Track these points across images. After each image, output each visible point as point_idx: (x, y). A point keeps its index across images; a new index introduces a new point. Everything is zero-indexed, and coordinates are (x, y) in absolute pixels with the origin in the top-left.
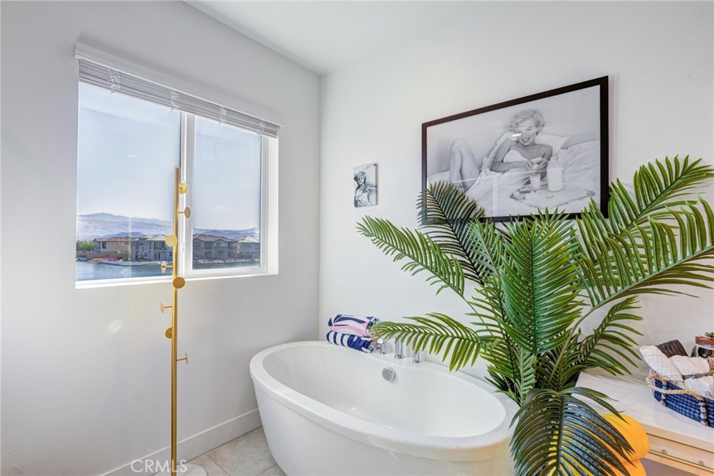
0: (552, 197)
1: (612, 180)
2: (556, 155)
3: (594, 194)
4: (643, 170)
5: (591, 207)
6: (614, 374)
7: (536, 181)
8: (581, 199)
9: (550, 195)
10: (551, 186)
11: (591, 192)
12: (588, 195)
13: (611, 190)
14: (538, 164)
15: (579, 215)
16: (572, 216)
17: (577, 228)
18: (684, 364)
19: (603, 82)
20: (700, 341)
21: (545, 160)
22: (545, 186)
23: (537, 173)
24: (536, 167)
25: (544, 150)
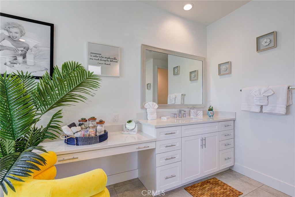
0: (29, 68)
1: (55, 65)
2: (31, 49)
3: (47, 70)
4: (65, 63)
5: (46, 75)
6: (53, 140)
7: (20, 59)
8: (42, 71)
9: (28, 67)
10: (28, 63)
11: (46, 69)
12: (45, 70)
13: (54, 69)
14: (22, 51)
15: (41, 77)
16: (37, 78)
17: (40, 83)
18: (74, 129)
19: (52, 26)
20: (79, 121)
21: (25, 50)
22: (25, 62)
23: (21, 55)
24: (20, 52)
25: (25, 45)
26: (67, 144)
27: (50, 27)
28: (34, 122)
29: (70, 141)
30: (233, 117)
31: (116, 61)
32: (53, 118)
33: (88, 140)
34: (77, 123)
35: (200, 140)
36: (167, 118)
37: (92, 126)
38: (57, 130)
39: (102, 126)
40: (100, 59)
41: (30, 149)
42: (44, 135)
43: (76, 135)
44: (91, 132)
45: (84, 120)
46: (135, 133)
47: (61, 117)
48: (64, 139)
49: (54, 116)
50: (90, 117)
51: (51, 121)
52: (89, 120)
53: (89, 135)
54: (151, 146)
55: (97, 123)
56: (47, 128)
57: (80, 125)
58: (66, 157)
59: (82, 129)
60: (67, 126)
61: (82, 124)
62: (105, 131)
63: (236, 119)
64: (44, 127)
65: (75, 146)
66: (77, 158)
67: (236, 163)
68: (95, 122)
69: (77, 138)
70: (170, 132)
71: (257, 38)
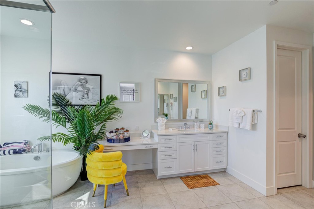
1: (102, 97)
3: (99, 100)
4: (107, 96)
5: (98, 103)
7: (86, 96)
8: (96, 101)
10: (89, 98)
13: (102, 100)
16: (94, 105)
17: (95, 108)
18: (112, 134)
19: (100, 76)
20: (115, 130)
21: (88, 91)
22: (88, 98)
23: (86, 94)
24: (86, 92)
25: (88, 89)
26: (109, 142)
27: (99, 77)
28: (94, 129)
29: (110, 140)
30: (226, 130)
31: (137, 92)
32: (101, 128)
33: (119, 141)
34: (114, 131)
35: (192, 145)
36: (172, 130)
37: (122, 133)
38: (103, 134)
39: (127, 133)
40: (127, 92)
41: (93, 142)
42: (97, 137)
43: (113, 138)
44: (121, 136)
45: (118, 129)
46: (147, 138)
47: (106, 127)
48: (107, 139)
49: (102, 127)
50: (121, 128)
51: (101, 129)
52: (120, 129)
53: (120, 138)
54: (155, 147)
55: (125, 132)
56: (99, 133)
57: (115, 132)
58: (108, 148)
59: (116, 134)
60: (108, 132)
61: (116, 132)
62: (129, 136)
63: (229, 132)
64: (97, 132)
65: (112, 143)
66: (113, 149)
67: (228, 167)
68: (124, 131)
69: (113, 139)
70: (168, 139)
71: (240, 71)
